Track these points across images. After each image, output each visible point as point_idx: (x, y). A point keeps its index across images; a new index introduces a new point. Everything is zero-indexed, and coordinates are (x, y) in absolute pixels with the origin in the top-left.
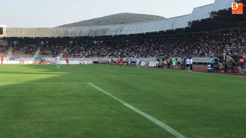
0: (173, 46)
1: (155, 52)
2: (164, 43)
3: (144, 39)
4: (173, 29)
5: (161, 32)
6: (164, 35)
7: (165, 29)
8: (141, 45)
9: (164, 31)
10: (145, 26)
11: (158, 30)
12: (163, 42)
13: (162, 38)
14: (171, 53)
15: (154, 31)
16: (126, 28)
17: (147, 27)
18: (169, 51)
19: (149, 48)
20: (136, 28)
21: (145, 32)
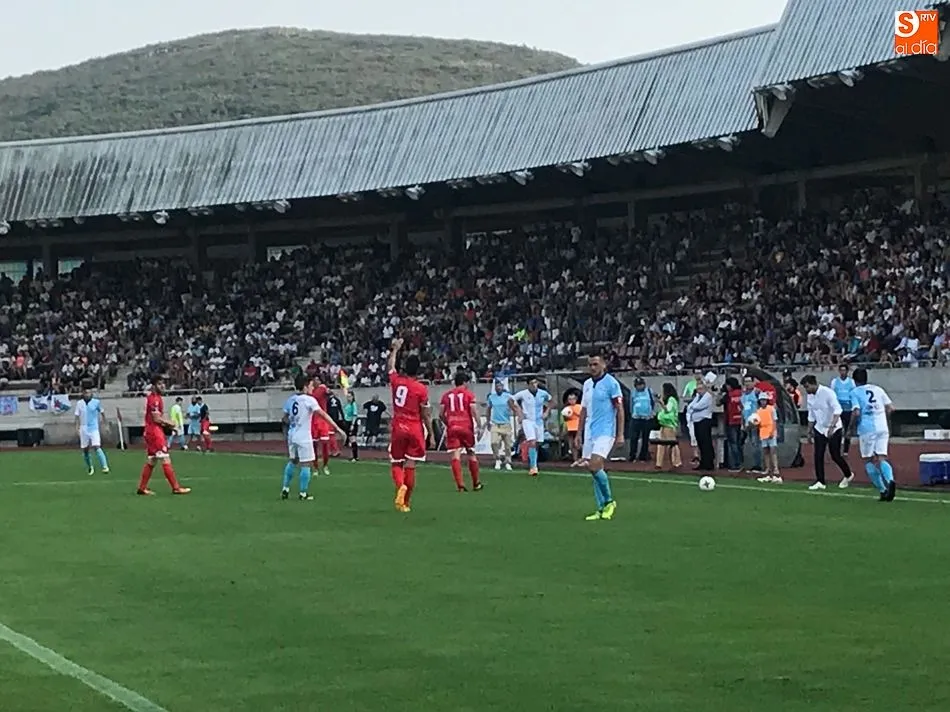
0: (643, 281)
1: (504, 341)
2: (570, 265)
3: (412, 237)
4: (641, 152)
5: (548, 178)
6: (570, 203)
7: (575, 152)
8: (386, 281)
9: (568, 166)
10: (415, 133)
11: (520, 161)
12: (569, 254)
13: (558, 225)
14: (633, 345)
15: (493, 171)
16: (260, 149)
17: (433, 139)
18: (615, 328)
19: (455, 306)
20: (344, 152)
21: (413, 176)
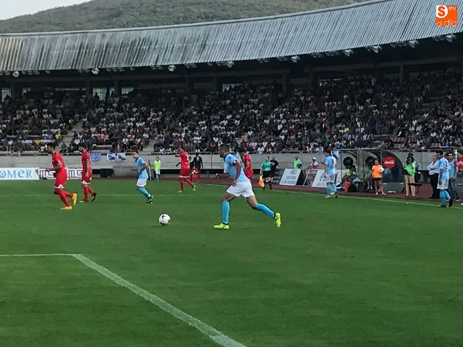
0: (406, 105)
1: (337, 133)
2: (371, 96)
3: (293, 81)
4: (407, 42)
5: (361, 53)
6: (372, 66)
7: (374, 40)
8: (280, 102)
9: (370, 48)
10: (296, 30)
11: (347, 45)
12: (370, 91)
13: (365, 77)
14: (401, 136)
15: (334, 49)
16: (221, 35)
17: (305, 33)
18: (392, 128)
19: (314, 115)
20: (261, 38)
21: (295, 51)
